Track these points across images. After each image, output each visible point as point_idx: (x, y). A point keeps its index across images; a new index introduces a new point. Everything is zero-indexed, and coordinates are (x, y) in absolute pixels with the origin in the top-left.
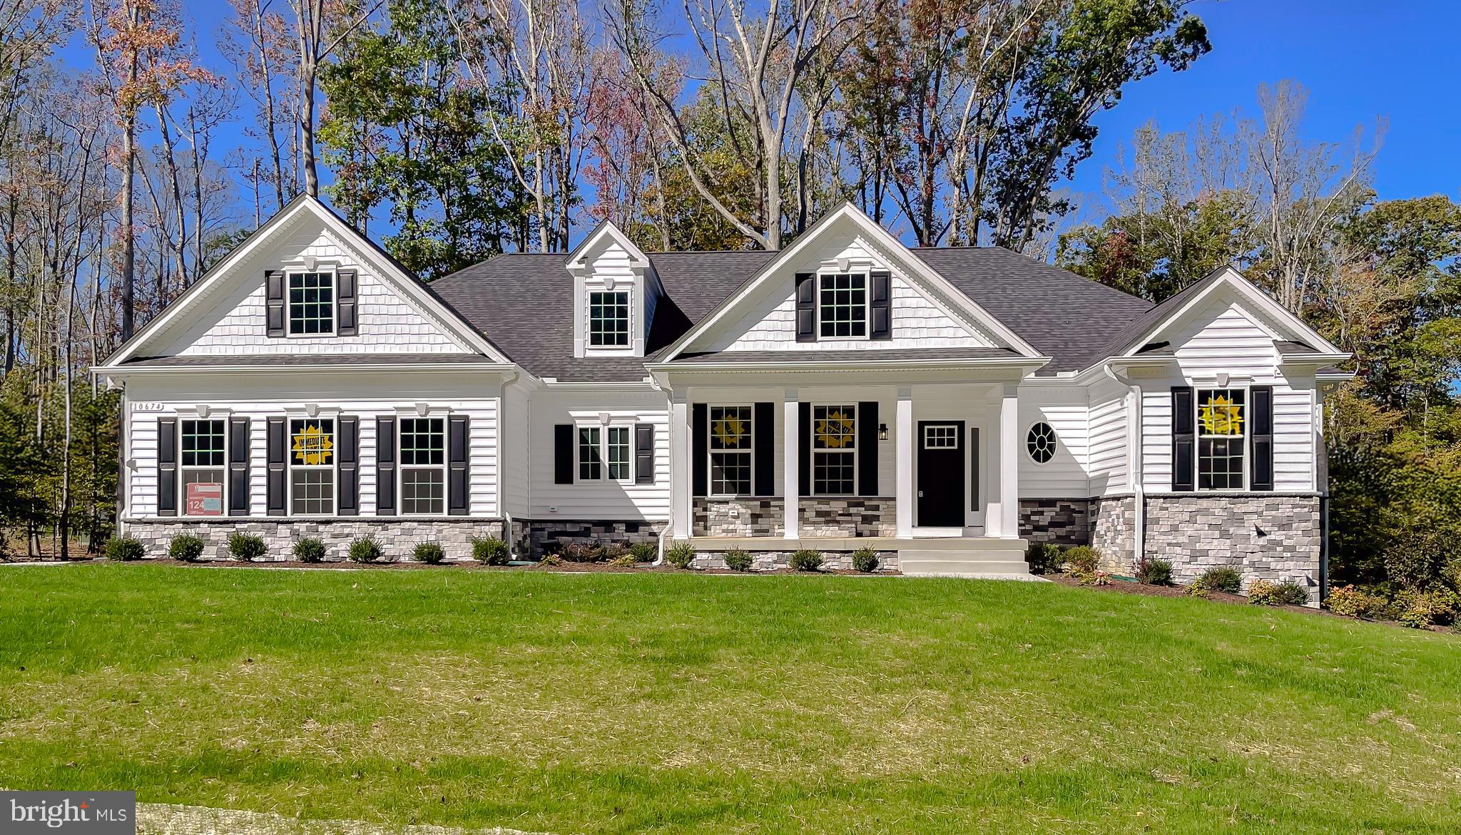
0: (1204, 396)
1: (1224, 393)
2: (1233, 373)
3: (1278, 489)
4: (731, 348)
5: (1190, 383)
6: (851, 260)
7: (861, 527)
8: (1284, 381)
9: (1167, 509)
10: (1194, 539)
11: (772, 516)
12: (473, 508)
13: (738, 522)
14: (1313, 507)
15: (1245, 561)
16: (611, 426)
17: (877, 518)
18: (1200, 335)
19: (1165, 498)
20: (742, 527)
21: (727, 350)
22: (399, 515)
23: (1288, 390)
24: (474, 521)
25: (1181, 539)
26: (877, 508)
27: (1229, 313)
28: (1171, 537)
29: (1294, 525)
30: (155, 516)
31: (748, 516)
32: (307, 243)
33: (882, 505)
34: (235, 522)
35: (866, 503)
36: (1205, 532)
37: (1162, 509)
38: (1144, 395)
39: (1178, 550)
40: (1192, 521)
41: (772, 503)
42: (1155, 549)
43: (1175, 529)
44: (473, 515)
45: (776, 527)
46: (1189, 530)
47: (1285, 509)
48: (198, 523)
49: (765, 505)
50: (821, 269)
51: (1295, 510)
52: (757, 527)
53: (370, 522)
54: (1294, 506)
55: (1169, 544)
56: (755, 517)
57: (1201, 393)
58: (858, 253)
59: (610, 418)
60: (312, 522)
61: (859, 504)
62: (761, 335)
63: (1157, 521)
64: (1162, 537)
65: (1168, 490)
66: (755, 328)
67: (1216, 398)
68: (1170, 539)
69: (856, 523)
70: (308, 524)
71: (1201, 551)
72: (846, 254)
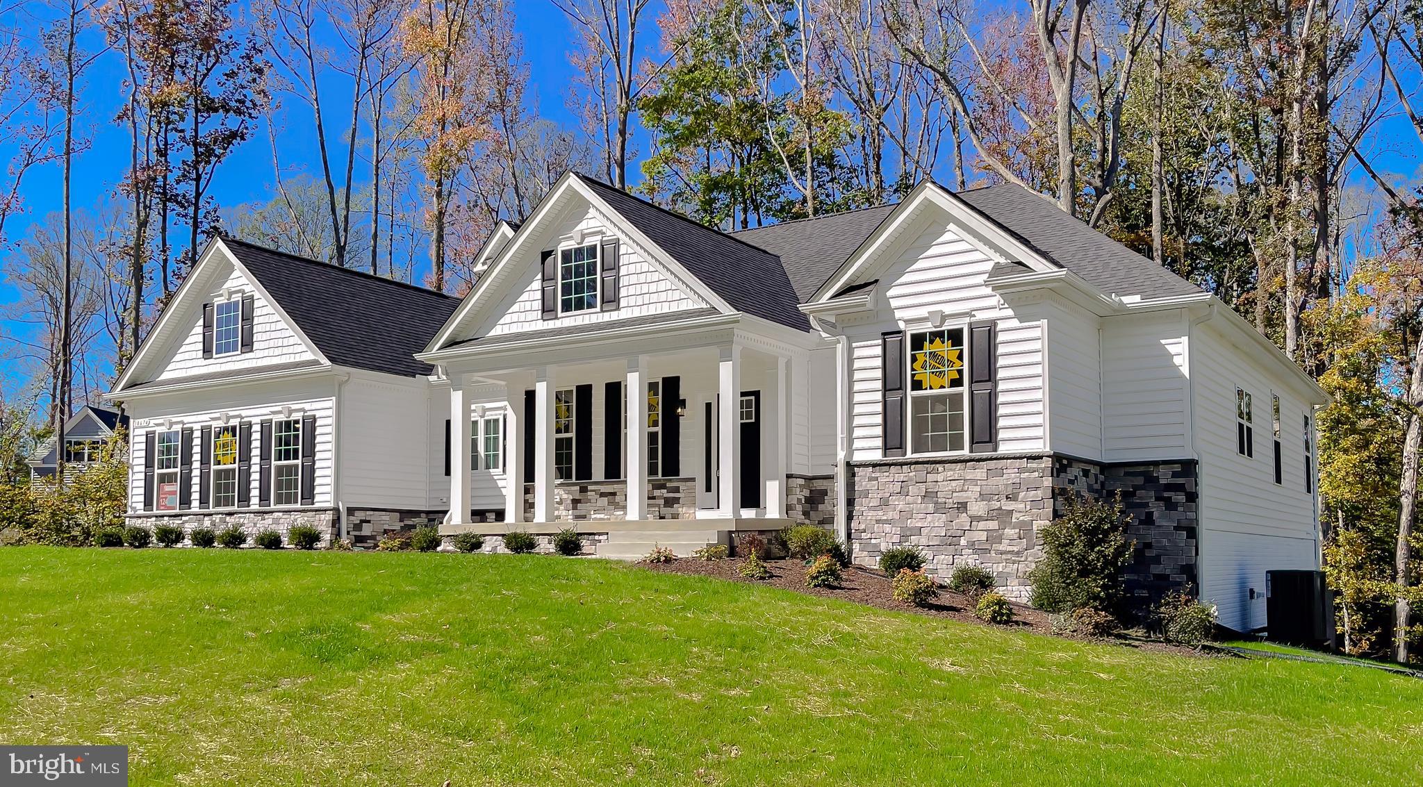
0: (918, 341)
1: (940, 334)
2: (948, 309)
3: (1003, 449)
4: (492, 333)
5: (902, 325)
6: (586, 231)
7: (664, 511)
8: (1010, 312)
9: (876, 479)
10: (906, 514)
11: (589, 501)
12: (317, 498)
13: (562, 508)
14: (1043, 470)
15: (963, 542)
16: (486, 418)
17: (677, 500)
18: (914, 267)
19: (874, 465)
20: (564, 513)
21: (491, 334)
22: (273, 507)
23: (1015, 323)
24: (316, 511)
25: (890, 515)
26: (677, 490)
27: (947, 237)
28: (880, 513)
29: (1022, 495)
30: (142, 512)
31: (569, 502)
32: (226, 278)
33: (682, 486)
34: (182, 515)
35: (668, 485)
36: (919, 506)
37: (871, 479)
38: (854, 345)
39: (887, 528)
40: (903, 492)
41: (590, 488)
42: (862, 527)
43: (884, 503)
44: (317, 505)
45: (592, 512)
46: (899, 503)
47: (1011, 474)
48: (163, 516)
49: (584, 490)
50: (562, 245)
51: (1023, 476)
52: (577, 513)
53: (256, 513)
54: (1021, 470)
55: (878, 521)
56: (575, 502)
57: (914, 337)
58: (592, 223)
59: (485, 410)
60: (222, 514)
61: (662, 486)
62: (515, 317)
63: (866, 494)
64: (871, 513)
65: (877, 456)
66: (510, 311)
67: (931, 342)
68: (880, 514)
69: (659, 506)
70: (220, 516)
71: (911, 529)
72: (583, 226)
